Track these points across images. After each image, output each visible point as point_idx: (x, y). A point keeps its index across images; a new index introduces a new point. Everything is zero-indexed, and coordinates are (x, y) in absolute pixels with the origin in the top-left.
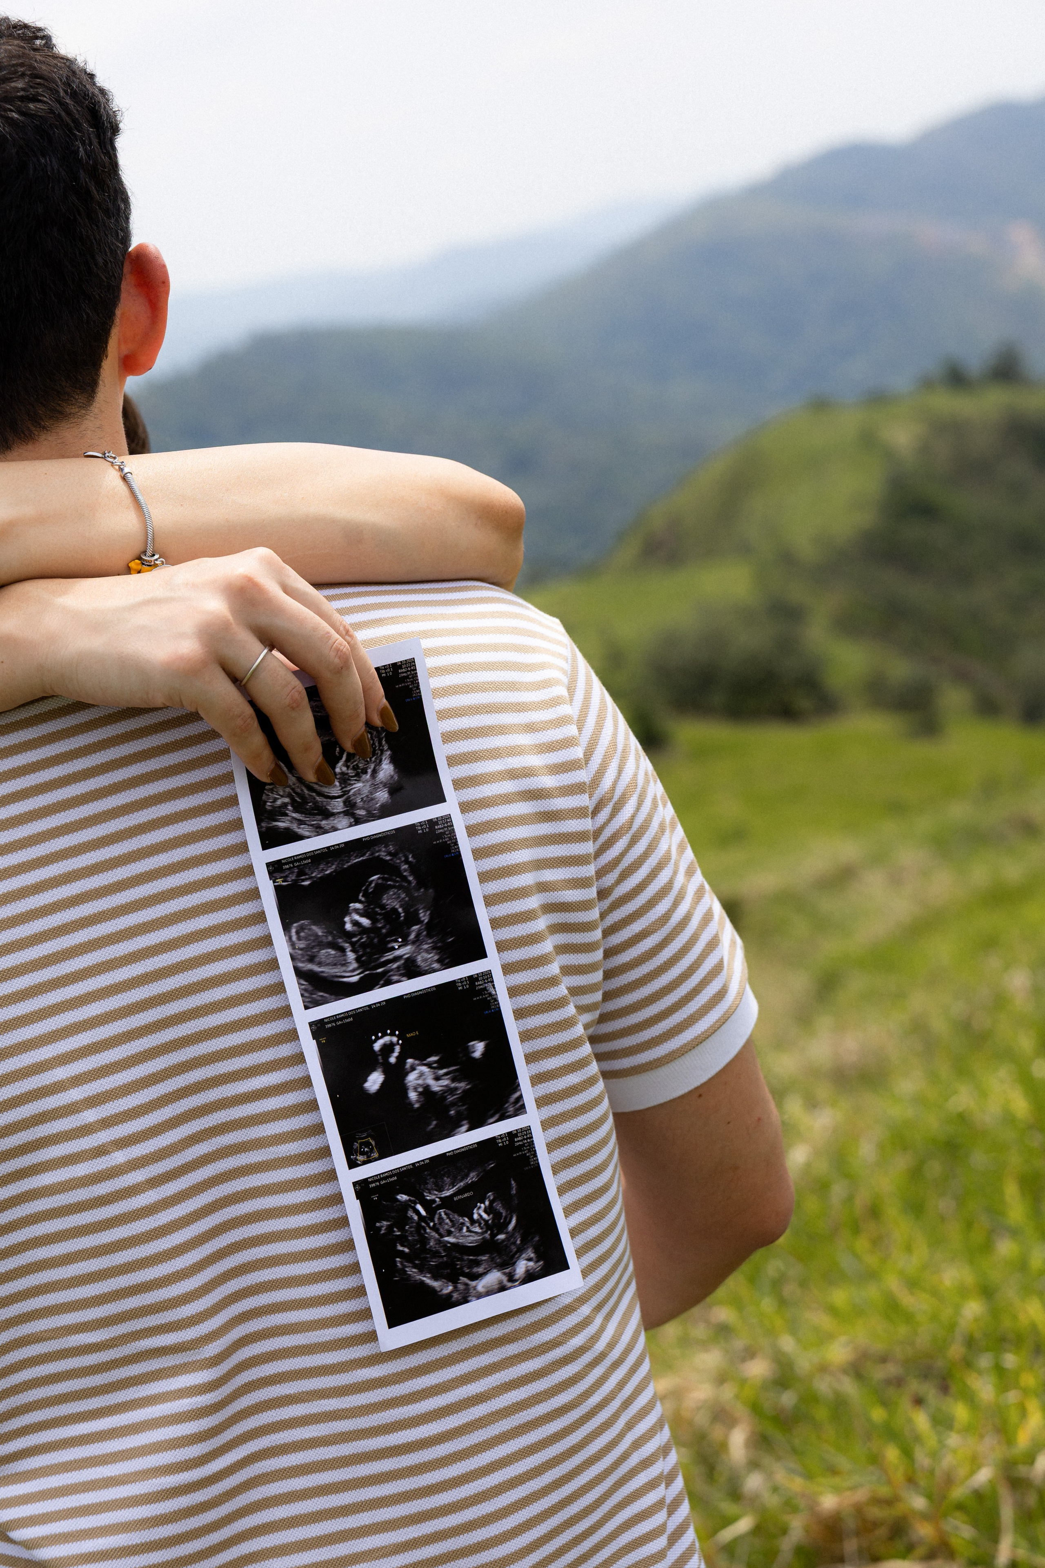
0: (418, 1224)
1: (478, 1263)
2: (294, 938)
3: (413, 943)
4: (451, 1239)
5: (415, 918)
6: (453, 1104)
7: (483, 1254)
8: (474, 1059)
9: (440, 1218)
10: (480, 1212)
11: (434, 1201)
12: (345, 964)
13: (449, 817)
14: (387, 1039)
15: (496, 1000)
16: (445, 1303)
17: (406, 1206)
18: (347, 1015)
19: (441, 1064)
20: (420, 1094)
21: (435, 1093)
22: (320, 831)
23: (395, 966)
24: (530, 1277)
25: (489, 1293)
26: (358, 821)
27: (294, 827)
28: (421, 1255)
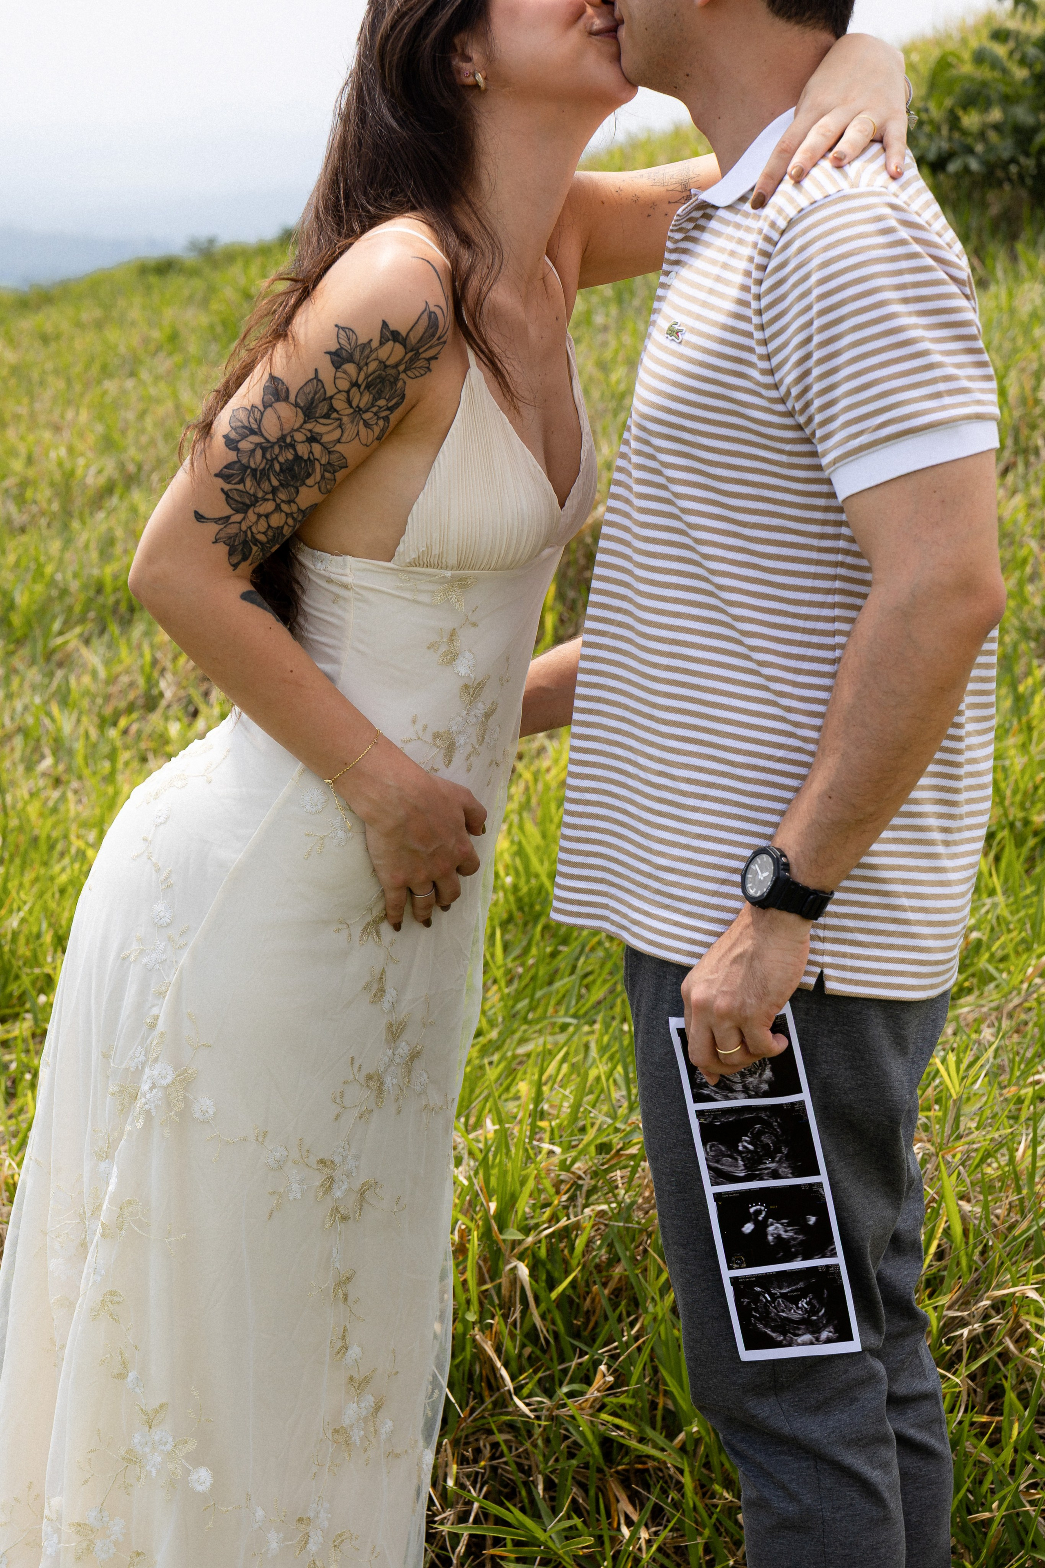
1: (799, 1329)
3: (778, 1162)
5: (779, 1150)
6: (794, 1246)
10: (803, 1303)
12: (737, 1166)
13: (803, 1101)
14: (758, 1207)
16: (779, 1345)
17: (759, 1293)
19: (789, 1225)
20: (775, 1238)
21: (784, 1239)
22: (727, 1098)
24: (829, 1341)
25: (804, 1344)
26: (750, 1097)
27: (713, 1094)
28: (765, 1318)
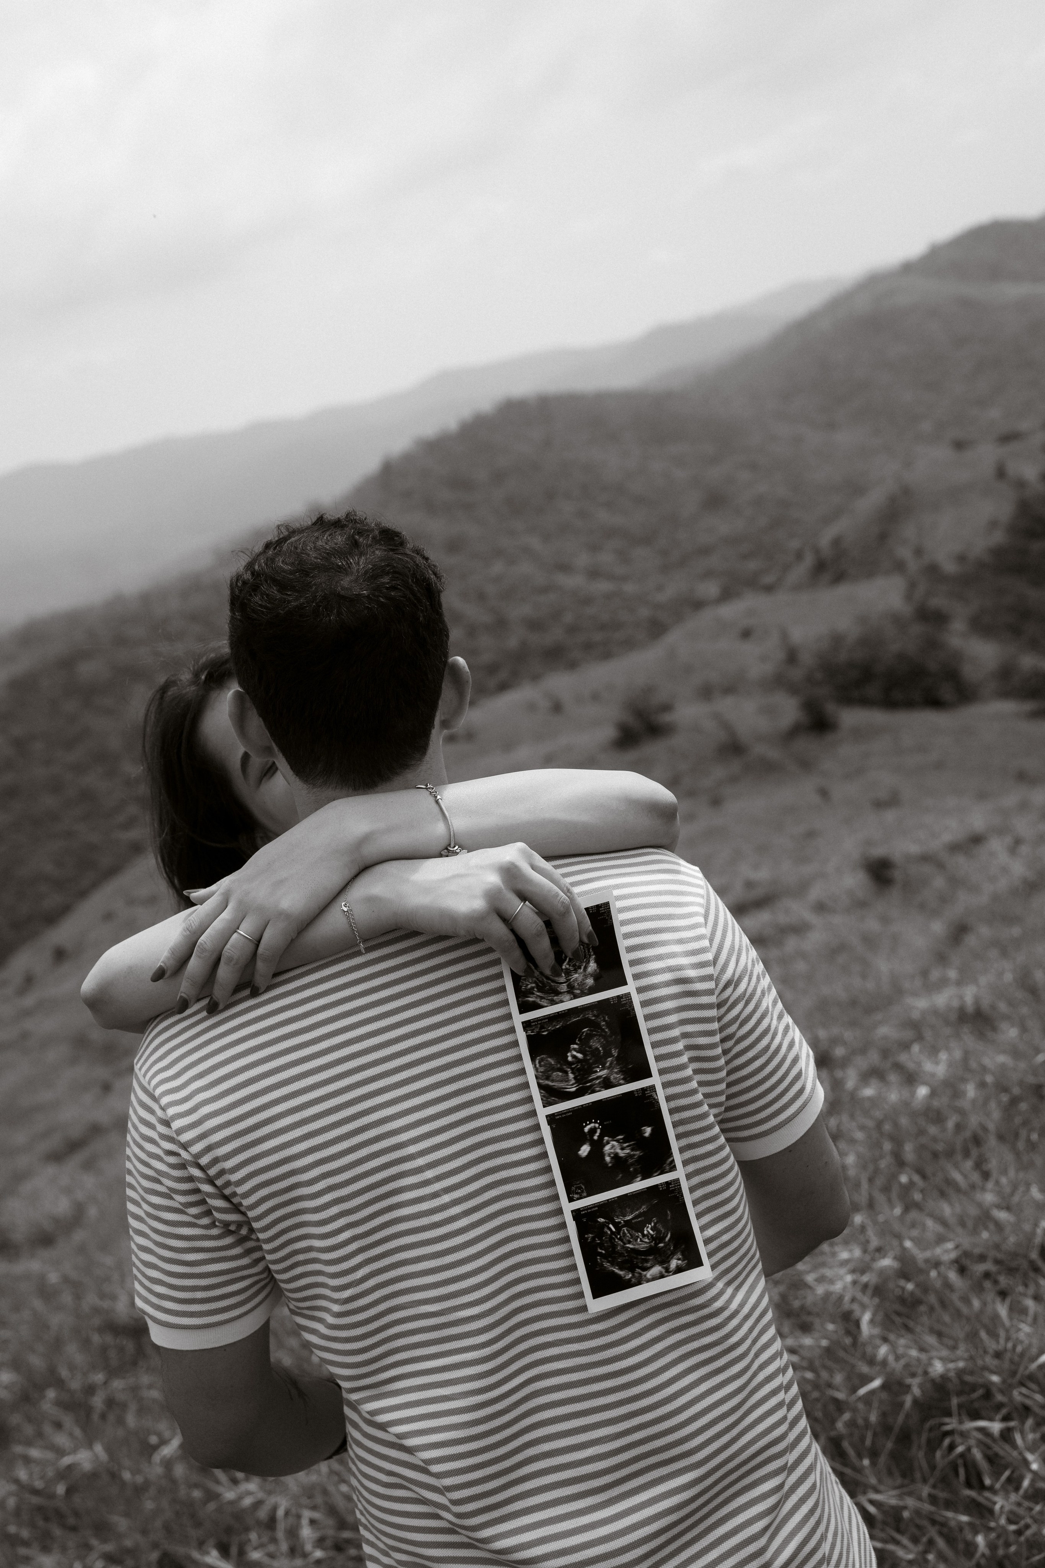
0: (610, 1236)
1: (647, 1261)
2: (538, 1066)
3: (609, 1068)
4: (631, 1246)
5: (608, 1054)
6: (632, 1164)
7: (650, 1255)
8: (645, 1137)
9: (624, 1233)
10: (648, 1230)
11: (620, 1223)
12: (568, 1081)
13: (629, 994)
14: (592, 1125)
15: (658, 1102)
16: (627, 1285)
17: (603, 1225)
18: (568, 1111)
19: (625, 1140)
20: (612, 1158)
21: (621, 1158)
22: (553, 1003)
23: (597, 1082)
24: (679, 1270)
25: (654, 1279)
26: (576, 997)
27: (538, 1001)
28: (612, 1255)
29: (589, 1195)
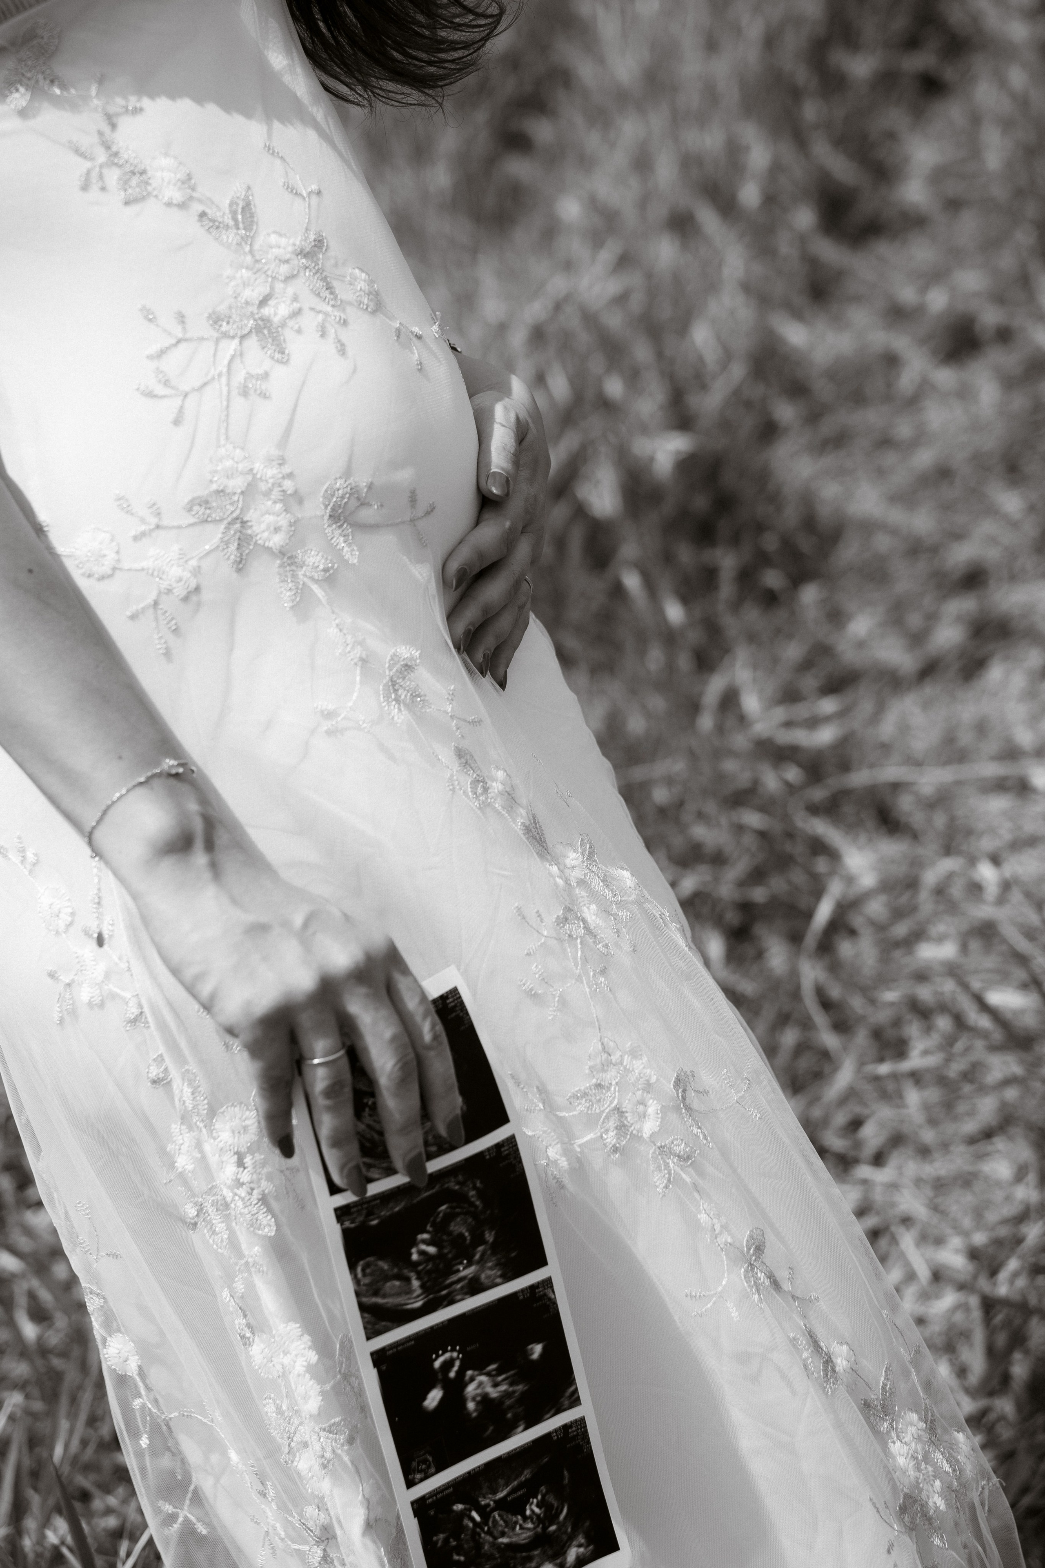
0: (473, 1530)
1: (532, 1559)
2: (360, 1275)
3: (478, 1262)
4: (505, 1540)
5: (478, 1240)
6: (510, 1407)
7: (535, 1548)
8: (533, 1361)
9: (495, 1521)
10: (533, 1508)
11: (488, 1505)
12: (409, 1292)
13: (514, 1137)
14: (447, 1355)
15: (555, 1303)
17: (462, 1515)
18: (409, 1339)
19: (499, 1372)
20: (478, 1403)
21: (493, 1400)
23: (459, 1286)
28: (475, 1559)
29: (439, 1470)
